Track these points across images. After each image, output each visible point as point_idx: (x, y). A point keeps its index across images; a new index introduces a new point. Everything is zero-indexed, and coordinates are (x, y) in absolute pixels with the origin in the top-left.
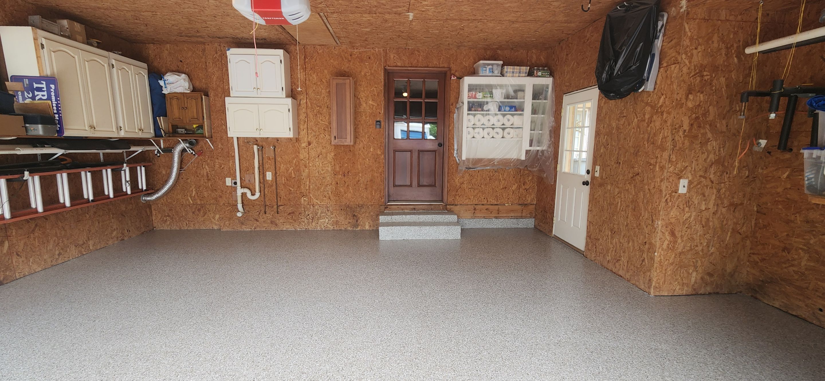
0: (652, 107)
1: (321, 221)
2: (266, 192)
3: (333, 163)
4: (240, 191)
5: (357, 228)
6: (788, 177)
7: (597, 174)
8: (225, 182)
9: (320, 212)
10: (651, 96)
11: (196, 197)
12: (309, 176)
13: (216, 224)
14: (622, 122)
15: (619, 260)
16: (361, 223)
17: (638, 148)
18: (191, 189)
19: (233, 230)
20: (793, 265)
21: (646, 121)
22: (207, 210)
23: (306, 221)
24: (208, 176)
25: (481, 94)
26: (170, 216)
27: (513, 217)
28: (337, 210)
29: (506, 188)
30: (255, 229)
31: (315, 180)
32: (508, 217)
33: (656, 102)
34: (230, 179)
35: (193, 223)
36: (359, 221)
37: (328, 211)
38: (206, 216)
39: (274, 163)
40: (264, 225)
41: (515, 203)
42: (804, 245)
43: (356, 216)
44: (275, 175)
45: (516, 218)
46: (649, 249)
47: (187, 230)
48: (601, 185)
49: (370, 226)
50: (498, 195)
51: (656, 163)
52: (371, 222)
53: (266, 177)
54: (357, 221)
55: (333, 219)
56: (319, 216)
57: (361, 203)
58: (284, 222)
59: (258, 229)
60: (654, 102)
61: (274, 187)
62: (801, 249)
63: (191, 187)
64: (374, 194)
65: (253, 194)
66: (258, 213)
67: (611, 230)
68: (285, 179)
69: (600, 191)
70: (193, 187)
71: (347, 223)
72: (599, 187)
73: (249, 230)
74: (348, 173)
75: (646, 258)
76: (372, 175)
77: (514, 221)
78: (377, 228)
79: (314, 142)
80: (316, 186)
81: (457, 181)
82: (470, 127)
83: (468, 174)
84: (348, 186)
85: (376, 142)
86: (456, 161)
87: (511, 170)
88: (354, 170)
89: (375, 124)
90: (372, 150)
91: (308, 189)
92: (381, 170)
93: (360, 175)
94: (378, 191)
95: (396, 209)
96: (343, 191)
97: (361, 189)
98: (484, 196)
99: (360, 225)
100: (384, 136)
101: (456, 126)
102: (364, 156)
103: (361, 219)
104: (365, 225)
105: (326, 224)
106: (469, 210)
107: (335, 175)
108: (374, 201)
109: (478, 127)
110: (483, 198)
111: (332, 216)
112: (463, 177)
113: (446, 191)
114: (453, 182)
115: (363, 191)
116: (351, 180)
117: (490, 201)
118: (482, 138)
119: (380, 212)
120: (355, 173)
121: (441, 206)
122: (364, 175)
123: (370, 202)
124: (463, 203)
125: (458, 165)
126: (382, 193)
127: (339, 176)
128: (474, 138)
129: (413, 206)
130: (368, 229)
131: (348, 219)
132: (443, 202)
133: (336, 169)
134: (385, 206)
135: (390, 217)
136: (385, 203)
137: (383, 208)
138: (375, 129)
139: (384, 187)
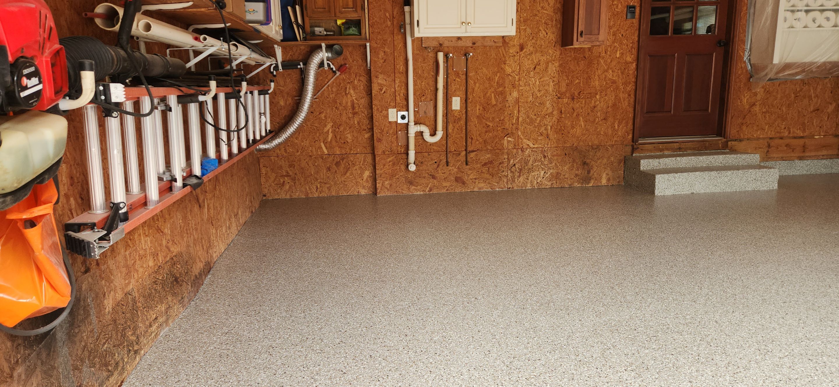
1: (533, 174)
2: (450, 131)
3: (555, 79)
4: (413, 130)
5: (589, 183)
8: (387, 116)
9: (532, 159)
11: (334, 143)
12: (517, 101)
13: (364, 187)
16: (595, 175)
18: (326, 130)
19: (395, 194)
22: (350, 163)
23: (510, 175)
24: (353, 108)
26: (290, 176)
27: (825, 157)
28: (559, 156)
29: (818, 110)
30: (431, 190)
31: (527, 107)
32: (817, 157)
34: (395, 110)
35: (327, 186)
36: (592, 172)
37: (545, 157)
38: (348, 174)
39: (465, 81)
40: (445, 184)
41: (831, 133)
43: (587, 164)
44: (465, 102)
45: (830, 157)
47: (318, 197)
49: (609, 180)
50: (806, 122)
52: (610, 173)
53: (451, 104)
54: (589, 172)
55: (551, 171)
56: (530, 167)
57: (596, 142)
58: (475, 179)
59: (435, 191)
61: (463, 122)
63: (326, 126)
64: (616, 127)
65: (433, 134)
66: (436, 165)
68: (481, 108)
70: (329, 126)
71: (573, 177)
73: (422, 193)
74: (579, 95)
76: (616, 97)
77: (826, 162)
78: (619, 182)
79: (529, 45)
80: (528, 118)
81: (745, 101)
82: (788, 10)
83: (763, 90)
84: (578, 115)
85: (625, 42)
86: (746, 68)
87: (827, 80)
88: (589, 89)
89: (626, 11)
90: (618, 56)
91: (514, 124)
92: (630, 87)
93: (598, 97)
94: (624, 122)
95: (651, 151)
96: (569, 123)
97: (597, 119)
98: (784, 123)
99: (593, 179)
100: (637, 32)
101: (752, 11)
102: (606, 65)
103: (595, 169)
104: (601, 178)
105: (541, 178)
106: (760, 148)
107: (559, 98)
108: (616, 139)
109: (801, 11)
110: (783, 127)
111: (551, 165)
112: (755, 94)
113: (730, 118)
114: (739, 104)
115: (600, 122)
116: (583, 105)
117: (794, 132)
118: (804, 27)
119: (625, 157)
120: (589, 93)
121: (720, 142)
122: (603, 97)
123: (611, 140)
124: (752, 137)
125: (749, 76)
126: (630, 126)
127: (564, 100)
128: (792, 27)
129: (677, 144)
130: (606, 184)
131: (574, 169)
132: (721, 137)
133: (560, 89)
134: (635, 146)
135: (657, 160)
136: (634, 141)
137: (629, 149)
138: (625, 20)
139: (633, 116)
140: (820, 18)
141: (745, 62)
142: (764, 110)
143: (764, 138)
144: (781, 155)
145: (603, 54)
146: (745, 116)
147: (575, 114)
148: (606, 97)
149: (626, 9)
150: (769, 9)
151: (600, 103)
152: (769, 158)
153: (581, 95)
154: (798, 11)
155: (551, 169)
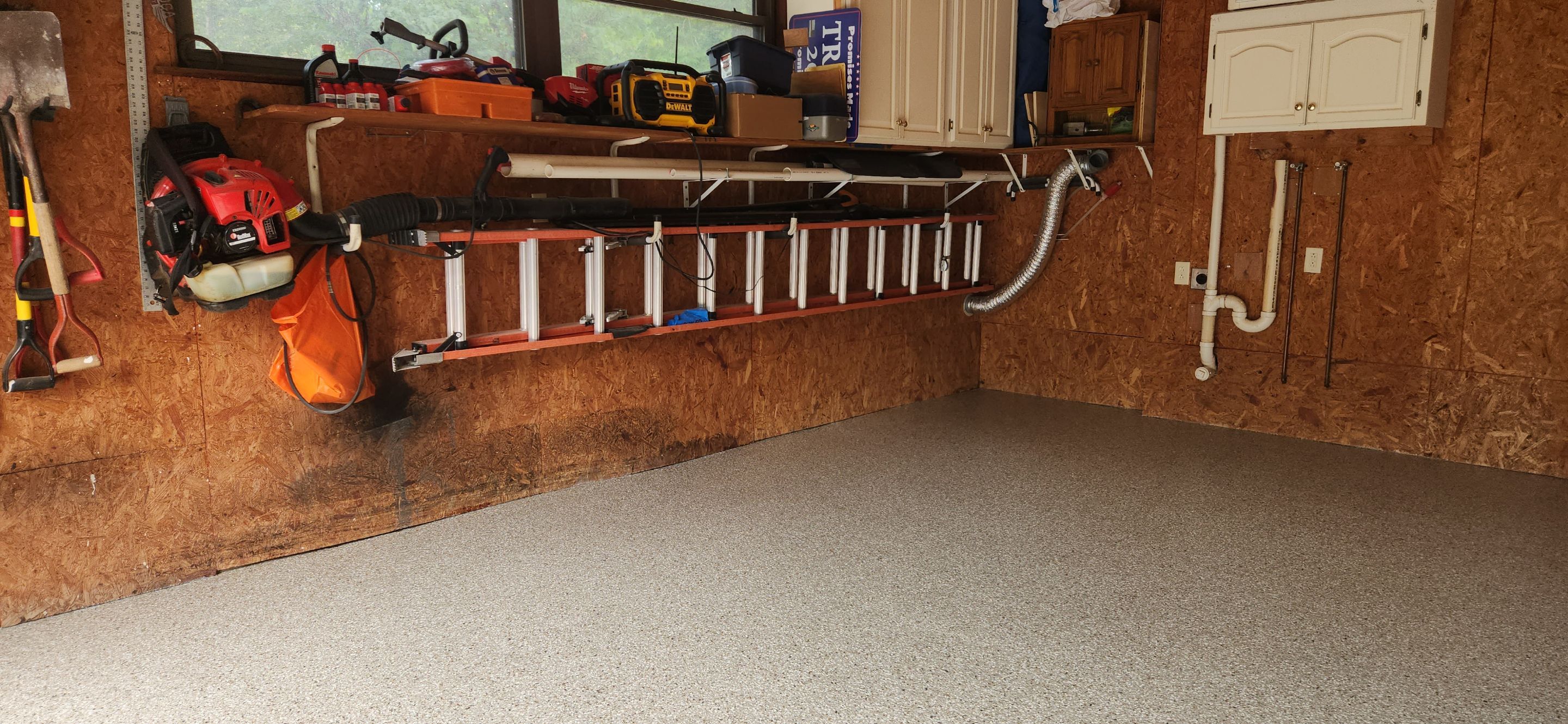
1: (1496, 434)
2: (1296, 314)
4: (1212, 303)
8: (1172, 274)
9: (1494, 400)
11: (1088, 313)
12: (1465, 267)
13: (1129, 396)
18: (1078, 289)
19: (1175, 417)
22: (1111, 352)
23: (1432, 426)
24: (1125, 256)
26: (1018, 357)
30: (1244, 424)
31: (1490, 281)
34: (1188, 264)
35: (1071, 383)
37: (1532, 400)
38: (1106, 369)
39: (1336, 216)
40: (1275, 419)
44: (1334, 260)
47: (1055, 400)
53: (1303, 262)
56: (1490, 417)
58: (1345, 419)
59: (1254, 428)
61: (1325, 300)
63: (1078, 284)
65: (1253, 316)
66: (1259, 378)
68: (1372, 274)
70: (1084, 283)
73: (1226, 426)
79: (1508, 142)
80: (1491, 305)
91: (1455, 314)
105: (1518, 449)
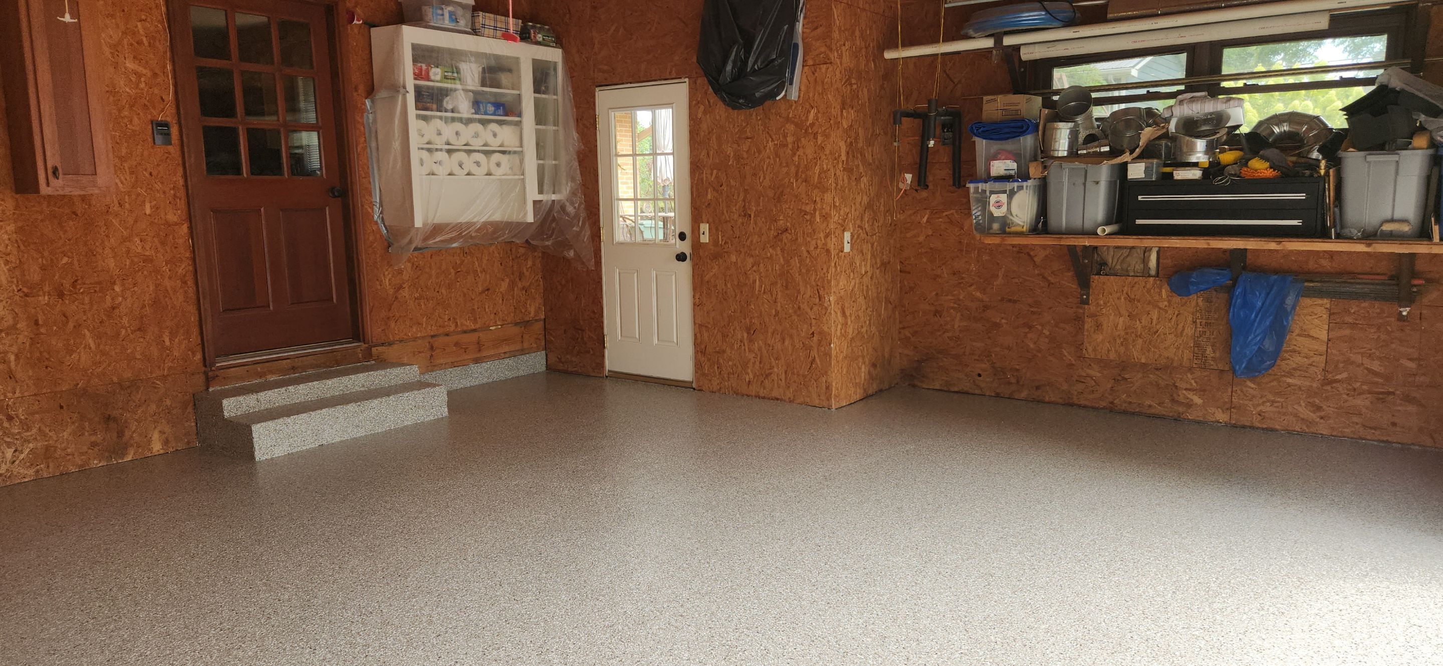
0: (796, 125)
5: (123, 455)
6: (927, 221)
7: (705, 239)
10: (793, 107)
14: (745, 148)
15: (771, 374)
16: (136, 438)
17: (781, 189)
20: (947, 331)
21: (790, 146)
25: (438, 70)
27: (507, 355)
28: (46, 412)
29: (488, 290)
32: (498, 357)
33: (803, 118)
36: (127, 434)
41: (509, 320)
42: (955, 303)
43: (115, 420)
45: (513, 354)
46: (820, 341)
48: (715, 257)
49: (166, 442)
50: (476, 307)
51: (815, 210)
52: (167, 429)
54: (120, 434)
55: (31, 445)
57: (128, 375)
60: (799, 117)
62: (953, 308)
64: (168, 343)
67: (748, 330)
69: (716, 267)
71: (85, 449)
72: (712, 260)
74: (74, 287)
75: (816, 356)
76: (156, 287)
77: (511, 362)
78: (188, 443)
81: (388, 284)
82: (422, 149)
83: (409, 265)
84: (78, 326)
85: (158, 186)
86: (380, 232)
87: (493, 247)
88: (95, 275)
89: (150, 131)
90: (148, 211)
92: (184, 268)
93: (117, 288)
94: (182, 331)
95: (242, 379)
96: (60, 345)
97: (123, 331)
98: (447, 312)
99: (132, 445)
100: (181, 169)
101: (373, 145)
102: (126, 228)
103: (133, 426)
104: (150, 441)
106: (420, 352)
107: (26, 295)
108: (170, 364)
109: (441, 150)
110: (446, 318)
111: (29, 434)
112: (400, 272)
113: (368, 311)
114: (379, 287)
115: (132, 336)
116: (87, 307)
117: (462, 325)
118: (449, 175)
119: (194, 395)
120: (96, 283)
121: (359, 350)
122: (129, 289)
123: (159, 367)
124: (405, 337)
125: (386, 244)
126: (195, 337)
127: (40, 298)
128: (433, 174)
129: (288, 361)
130: (162, 452)
131: (86, 434)
132: (360, 341)
133: (28, 277)
134: (210, 374)
135: (254, 396)
136: (207, 364)
137: (200, 380)
138: (153, 147)
139: (197, 319)
140: (469, 162)
141: (376, 223)
142: (417, 295)
143: (423, 337)
144: (450, 360)
145: (116, 208)
146: (391, 305)
147: (71, 325)
148: (136, 289)
149: (150, 127)
150: (397, 145)
151: (125, 299)
152: (435, 366)
153: (78, 287)
154: (437, 150)
155: (29, 442)
